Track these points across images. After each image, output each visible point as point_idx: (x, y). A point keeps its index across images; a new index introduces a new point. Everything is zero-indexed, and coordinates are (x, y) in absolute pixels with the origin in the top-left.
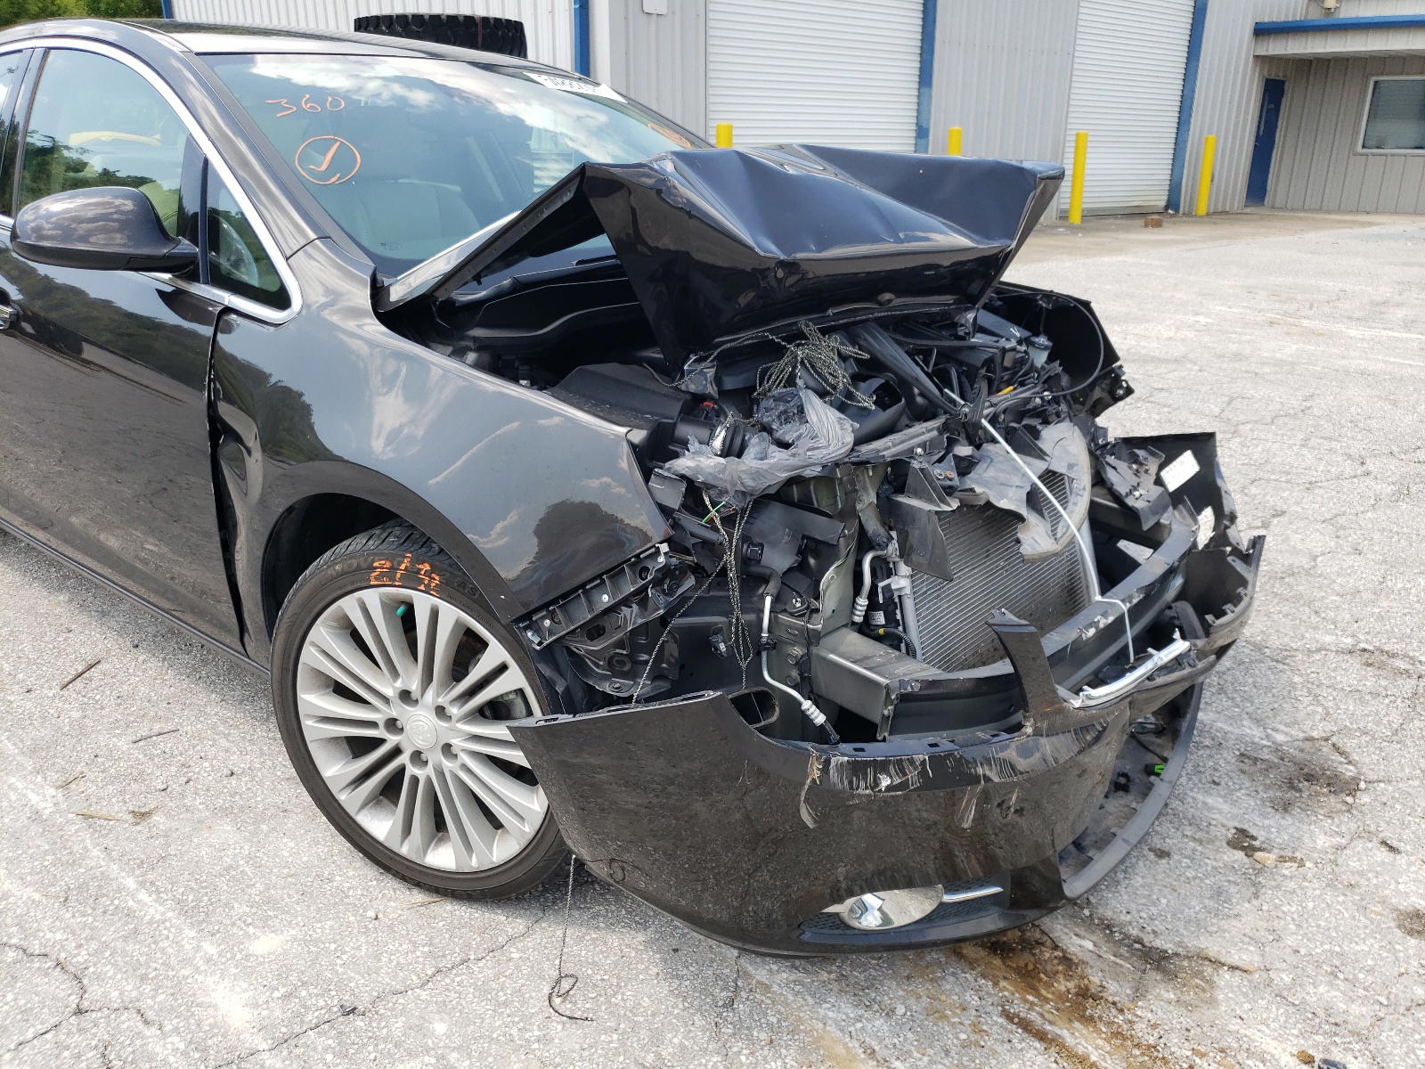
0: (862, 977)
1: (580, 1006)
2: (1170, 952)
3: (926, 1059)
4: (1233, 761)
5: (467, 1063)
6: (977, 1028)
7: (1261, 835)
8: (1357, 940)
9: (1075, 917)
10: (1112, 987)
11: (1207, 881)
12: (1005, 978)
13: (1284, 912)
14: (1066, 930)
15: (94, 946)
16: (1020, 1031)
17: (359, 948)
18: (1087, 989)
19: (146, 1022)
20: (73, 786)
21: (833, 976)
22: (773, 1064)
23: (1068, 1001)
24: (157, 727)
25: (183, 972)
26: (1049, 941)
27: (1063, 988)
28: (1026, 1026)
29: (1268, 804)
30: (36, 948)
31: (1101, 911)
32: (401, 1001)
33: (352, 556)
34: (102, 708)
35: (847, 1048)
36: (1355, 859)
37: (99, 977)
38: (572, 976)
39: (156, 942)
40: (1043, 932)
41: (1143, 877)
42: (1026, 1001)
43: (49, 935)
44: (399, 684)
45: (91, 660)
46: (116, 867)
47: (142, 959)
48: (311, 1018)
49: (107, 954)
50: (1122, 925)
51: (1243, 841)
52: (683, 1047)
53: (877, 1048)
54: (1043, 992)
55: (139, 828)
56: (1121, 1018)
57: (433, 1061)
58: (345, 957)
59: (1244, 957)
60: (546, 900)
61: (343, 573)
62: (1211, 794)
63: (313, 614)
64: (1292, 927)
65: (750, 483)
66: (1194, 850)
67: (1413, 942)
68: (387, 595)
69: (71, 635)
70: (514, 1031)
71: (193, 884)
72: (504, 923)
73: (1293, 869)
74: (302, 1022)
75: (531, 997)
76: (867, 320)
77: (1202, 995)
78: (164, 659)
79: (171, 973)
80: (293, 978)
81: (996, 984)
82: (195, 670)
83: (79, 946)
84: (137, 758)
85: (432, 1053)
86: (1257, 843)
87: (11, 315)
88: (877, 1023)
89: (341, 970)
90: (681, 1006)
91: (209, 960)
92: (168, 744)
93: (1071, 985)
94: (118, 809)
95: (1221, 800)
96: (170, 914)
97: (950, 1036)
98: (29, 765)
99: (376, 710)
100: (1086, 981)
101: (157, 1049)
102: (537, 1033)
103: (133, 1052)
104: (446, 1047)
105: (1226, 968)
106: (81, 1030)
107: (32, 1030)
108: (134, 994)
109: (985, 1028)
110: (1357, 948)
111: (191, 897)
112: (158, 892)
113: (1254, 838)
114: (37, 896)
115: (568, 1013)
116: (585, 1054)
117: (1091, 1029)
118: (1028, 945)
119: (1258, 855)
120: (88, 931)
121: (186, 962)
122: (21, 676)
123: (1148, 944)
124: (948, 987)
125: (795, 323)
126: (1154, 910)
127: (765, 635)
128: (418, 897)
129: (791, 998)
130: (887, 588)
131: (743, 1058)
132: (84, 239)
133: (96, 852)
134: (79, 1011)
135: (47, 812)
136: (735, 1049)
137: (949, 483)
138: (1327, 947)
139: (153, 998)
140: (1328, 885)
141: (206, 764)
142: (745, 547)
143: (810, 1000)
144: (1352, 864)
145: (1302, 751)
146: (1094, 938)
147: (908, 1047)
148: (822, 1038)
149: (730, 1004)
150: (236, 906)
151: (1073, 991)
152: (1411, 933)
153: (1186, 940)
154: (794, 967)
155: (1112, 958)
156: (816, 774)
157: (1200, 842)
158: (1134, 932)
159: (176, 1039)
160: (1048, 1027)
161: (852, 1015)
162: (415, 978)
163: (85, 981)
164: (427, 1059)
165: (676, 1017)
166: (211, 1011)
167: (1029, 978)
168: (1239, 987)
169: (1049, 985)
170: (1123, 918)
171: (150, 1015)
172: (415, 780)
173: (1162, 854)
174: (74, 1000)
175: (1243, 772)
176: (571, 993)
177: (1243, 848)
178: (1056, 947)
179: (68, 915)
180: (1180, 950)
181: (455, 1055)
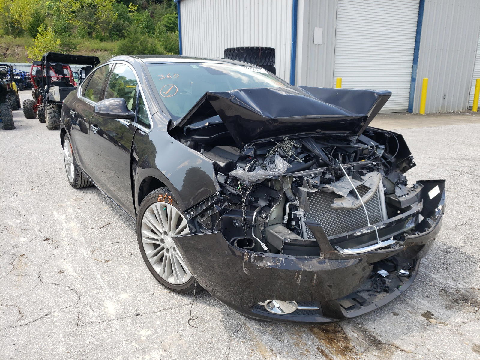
0: (279, 331)
1: (196, 323)
2: (383, 342)
3: (287, 355)
4: (438, 291)
5: (161, 332)
6: (307, 351)
7: (436, 314)
8: (454, 350)
9: (356, 327)
10: (357, 348)
11: (408, 325)
12: (323, 339)
13: (431, 338)
14: (350, 330)
15: (86, 289)
16: (320, 354)
17: (146, 301)
18: (349, 347)
19: (91, 309)
20: (94, 252)
21: (270, 329)
22: (242, 348)
23: (340, 349)
24: (119, 241)
25: (103, 299)
26: (343, 332)
27: (340, 345)
28: (323, 353)
29: (444, 306)
30: (73, 288)
31: (365, 327)
32: (151, 315)
33: (154, 193)
34: (108, 234)
35: (265, 348)
36: (468, 327)
37: (84, 297)
38: (197, 316)
39: (100, 291)
40: (342, 329)
41: (385, 320)
42: (326, 346)
43: (77, 286)
44: (164, 229)
45: (109, 222)
46: (97, 272)
47: (95, 294)
48: (128, 315)
49: (88, 292)
50: (370, 332)
51: (428, 315)
52: (219, 339)
53: (274, 350)
54: (334, 345)
55: (105, 264)
56: (356, 356)
57: (153, 330)
58: (142, 302)
59: (409, 348)
60: (199, 296)
61: (152, 198)
62: (424, 300)
63: (146, 208)
64: (432, 343)
65: (251, 179)
66: (408, 315)
67: (475, 354)
68: (162, 204)
69: (107, 216)
70: (176, 327)
71: (113, 279)
72: (185, 301)
73: (442, 326)
74: (126, 315)
75: (184, 320)
76: (309, 137)
77: (387, 355)
78: (126, 224)
79: (100, 299)
80: (128, 305)
81: (319, 340)
82: (133, 228)
83: (82, 289)
84: (111, 248)
85: (154, 328)
86: (432, 317)
87: (97, 130)
88: (277, 344)
89: (140, 305)
90: (223, 329)
91: (110, 297)
92: (119, 245)
93: (343, 345)
94: (102, 259)
95: (427, 302)
96: (105, 285)
97: (298, 351)
98: (87, 246)
99: (159, 236)
100: (349, 345)
101: (91, 315)
102: (182, 328)
103: (85, 315)
104: (158, 327)
105: (400, 350)
106: (76, 308)
107: (65, 306)
108: (91, 302)
109: (310, 351)
110: (453, 353)
111: (111, 282)
112: (104, 280)
113: (433, 315)
114: (77, 276)
115: (192, 325)
116: (192, 336)
117: (344, 358)
118: (335, 332)
119: (431, 320)
120: (86, 286)
121: (104, 297)
122: (92, 225)
123: (376, 339)
124: (304, 338)
125: (283, 137)
126: (384, 330)
127: (253, 223)
128: (166, 290)
129: (255, 332)
130: (295, 214)
131: (234, 345)
132: (111, 111)
133: (94, 268)
134: (77, 304)
135: (86, 257)
136: (233, 342)
137: (316, 184)
138: (441, 350)
139: (94, 303)
140: (453, 333)
141: (127, 251)
142: (250, 197)
143: (260, 334)
144: (466, 328)
145: (467, 292)
146: (359, 334)
147: (284, 351)
148: (260, 344)
149: (237, 331)
150: (121, 286)
151: (343, 346)
152: (476, 351)
153: (390, 340)
154: (260, 325)
155: (362, 340)
156: (247, 259)
157: (412, 313)
158: (373, 334)
159: (96, 313)
160: (330, 354)
161: (271, 340)
162: (157, 310)
163: (81, 297)
164: (152, 329)
165: (220, 331)
166: (106, 309)
167: (330, 341)
168: (402, 356)
169: (336, 343)
170: (372, 330)
171: (92, 307)
172: (166, 257)
173: (396, 314)
174: (77, 301)
175: (440, 295)
176: (195, 320)
177: (426, 317)
178: (344, 334)
179: (83, 282)
180: (387, 342)
181: (159, 330)
